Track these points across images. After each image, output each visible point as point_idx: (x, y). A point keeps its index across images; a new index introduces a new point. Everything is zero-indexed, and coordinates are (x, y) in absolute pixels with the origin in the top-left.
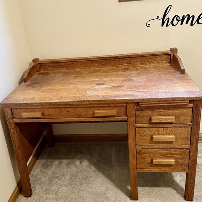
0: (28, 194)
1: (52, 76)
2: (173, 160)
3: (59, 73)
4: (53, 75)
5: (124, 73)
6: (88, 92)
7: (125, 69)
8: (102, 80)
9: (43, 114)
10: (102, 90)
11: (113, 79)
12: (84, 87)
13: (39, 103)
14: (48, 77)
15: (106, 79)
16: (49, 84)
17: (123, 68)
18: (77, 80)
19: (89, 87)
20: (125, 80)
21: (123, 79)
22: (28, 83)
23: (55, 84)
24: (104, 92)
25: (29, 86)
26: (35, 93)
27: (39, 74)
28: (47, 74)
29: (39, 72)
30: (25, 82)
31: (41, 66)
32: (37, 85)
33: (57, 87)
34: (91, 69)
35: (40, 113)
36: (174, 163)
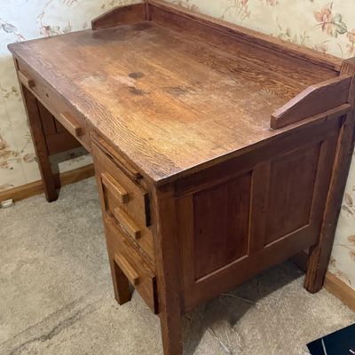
31: (152, 11)
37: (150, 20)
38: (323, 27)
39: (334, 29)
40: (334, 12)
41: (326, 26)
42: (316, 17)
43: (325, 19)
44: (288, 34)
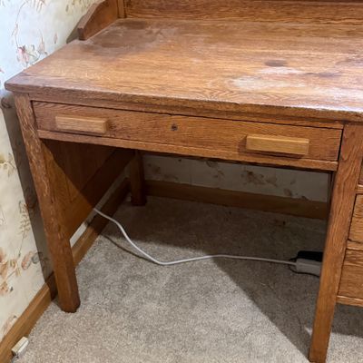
1: (150, 32)
3: (172, 25)
4: (155, 30)
5: (346, 42)
6: (238, 82)
7: (349, 33)
8: (281, 53)
9: (109, 126)
10: (279, 78)
11: (314, 54)
12: (230, 67)
13: (101, 93)
14: (142, 32)
15: (293, 52)
16: (139, 50)
17: (347, 29)
18: (213, 47)
19: (245, 67)
20: (348, 60)
21: (341, 56)
22: (88, 42)
23: (154, 50)
24: (283, 84)
25: (88, 49)
26: (98, 67)
27: (121, 24)
28: (141, 25)
29: (122, 20)
30: (82, 38)
32: (108, 50)
33: (157, 59)
34: (257, 24)
35: (102, 121)
37: (126, 17)
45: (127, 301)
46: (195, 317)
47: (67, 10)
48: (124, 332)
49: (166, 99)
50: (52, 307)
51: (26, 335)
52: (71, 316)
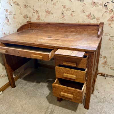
0: (14, 86)
1: (32, 31)
2: (72, 96)
4: (34, 30)
6: (39, 40)
11: (59, 36)
31: (31, 25)
33: (28, 35)
36: (72, 98)
37: (30, 28)
38: (89, 18)
39: (92, 18)
40: (91, 14)
41: (90, 18)
42: (87, 17)
43: (89, 16)
44: (78, 22)
45: (25, 87)
46: (38, 91)
47: (17, 26)
48: (22, 92)
49: (22, 42)
50: (10, 86)
51: (3, 91)
52: (13, 88)
